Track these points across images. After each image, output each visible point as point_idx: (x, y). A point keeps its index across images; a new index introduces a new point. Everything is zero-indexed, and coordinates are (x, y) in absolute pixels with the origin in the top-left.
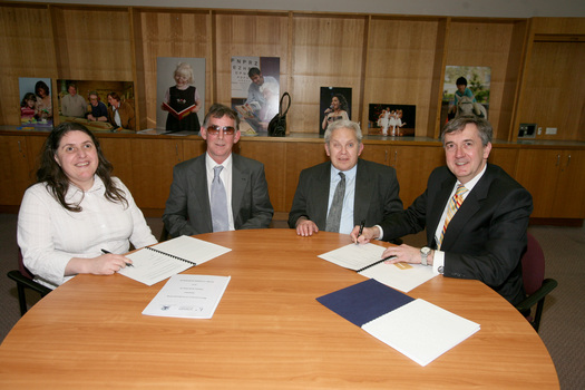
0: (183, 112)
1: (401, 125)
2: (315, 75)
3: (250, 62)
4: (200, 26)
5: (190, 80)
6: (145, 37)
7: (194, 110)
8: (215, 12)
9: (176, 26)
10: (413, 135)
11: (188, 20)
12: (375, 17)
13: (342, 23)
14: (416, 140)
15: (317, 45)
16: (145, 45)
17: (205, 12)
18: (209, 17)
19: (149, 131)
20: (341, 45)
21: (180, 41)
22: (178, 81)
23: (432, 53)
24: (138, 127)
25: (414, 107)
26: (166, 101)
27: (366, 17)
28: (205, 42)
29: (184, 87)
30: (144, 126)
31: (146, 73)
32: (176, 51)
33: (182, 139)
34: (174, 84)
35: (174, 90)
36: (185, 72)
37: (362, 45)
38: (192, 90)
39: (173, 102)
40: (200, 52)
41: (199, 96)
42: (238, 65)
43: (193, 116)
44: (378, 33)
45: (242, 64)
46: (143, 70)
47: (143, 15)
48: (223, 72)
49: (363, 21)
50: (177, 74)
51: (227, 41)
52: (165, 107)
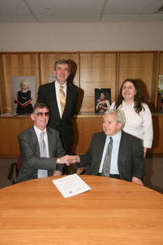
2: (92, 82)
4: (32, 60)
5: (28, 88)
6: (5, 67)
7: (31, 103)
8: (39, 53)
9: (21, 61)
11: (27, 58)
12: (120, 52)
13: (104, 56)
15: (92, 67)
16: (5, 71)
17: (35, 53)
18: (37, 56)
19: (8, 115)
20: (104, 67)
21: (23, 68)
22: (22, 88)
23: (151, 69)
24: (2, 112)
26: (16, 98)
27: (116, 53)
28: (35, 68)
29: (25, 91)
30: (5, 112)
31: (6, 85)
32: (21, 73)
33: (24, 118)
34: (20, 90)
35: (20, 93)
36: (26, 83)
38: (29, 93)
39: (20, 99)
40: (33, 73)
41: (33, 95)
44: (123, 60)
45: (54, 78)
46: (4, 83)
47: (4, 56)
50: (21, 85)
51: (46, 67)
52: (15, 102)
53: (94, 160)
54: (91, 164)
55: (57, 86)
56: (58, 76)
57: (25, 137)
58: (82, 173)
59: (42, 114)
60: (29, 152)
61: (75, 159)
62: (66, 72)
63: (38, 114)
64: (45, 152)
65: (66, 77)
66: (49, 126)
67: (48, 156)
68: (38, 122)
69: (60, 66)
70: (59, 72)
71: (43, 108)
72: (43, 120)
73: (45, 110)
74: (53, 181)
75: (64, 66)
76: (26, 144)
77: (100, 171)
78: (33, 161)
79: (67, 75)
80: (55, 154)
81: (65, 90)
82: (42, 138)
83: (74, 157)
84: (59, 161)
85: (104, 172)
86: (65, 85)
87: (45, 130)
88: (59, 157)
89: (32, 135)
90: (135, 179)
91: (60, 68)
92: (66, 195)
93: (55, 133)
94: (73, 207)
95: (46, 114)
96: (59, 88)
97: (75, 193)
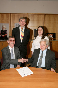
0: (4, 36)
1: (52, 37)
2: (33, 27)
3: (19, 24)
4: (7, 16)
5: (5, 28)
7: (6, 35)
8: (11, 14)
9: (2, 17)
10: (55, 40)
11: (5, 15)
12: (46, 14)
13: (39, 16)
14: (56, 41)
15: (33, 20)
17: (9, 13)
18: (9, 15)
20: (39, 20)
21: (3, 20)
22: (3, 29)
25: (55, 33)
27: (44, 14)
28: (9, 20)
29: (4, 30)
32: (2, 22)
33: (3, 42)
34: (2, 29)
35: (2, 31)
36: (4, 27)
37: (43, 20)
38: (6, 31)
39: (1, 33)
40: (7, 22)
41: (7, 32)
42: (16, 25)
43: (6, 36)
44: (47, 17)
45: (17, 25)
48: (13, 26)
49: (44, 15)
50: (2, 27)
51: (13, 20)
53: (34, 61)
54: (33, 62)
55: (20, 28)
56: (21, 24)
57: (4, 50)
58: (29, 66)
59: (12, 40)
60: (6, 57)
61: (26, 60)
62: (24, 23)
63: (10, 40)
64: (13, 57)
65: (24, 25)
66: (15, 46)
67: (14, 59)
68: (10, 44)
69: (21, 20)
70: (21, 22)
71: (12, 38)
72: (13, 43)
73: (13, 39)
74: (17, 70)
75: (23, 20)
76: (5, 54)
77: (37, 66)
78: (8, 61)
79: (25, 23)
80: (17, 58)
81: (24, 30)
82: (12, 51)
83: (26, 59)
84: (19, 61)
85: (39, 66)
86: (24, 28)
87: (13, 48)
88: (19, 59)
89: (8, 49)
90: (52, 69)
91: (22, 21)
92: (23, 76)
93: (18, 49)
94: (26, 81)
95: (14, 40)
96: (21, 29)
97: (26, 75)
